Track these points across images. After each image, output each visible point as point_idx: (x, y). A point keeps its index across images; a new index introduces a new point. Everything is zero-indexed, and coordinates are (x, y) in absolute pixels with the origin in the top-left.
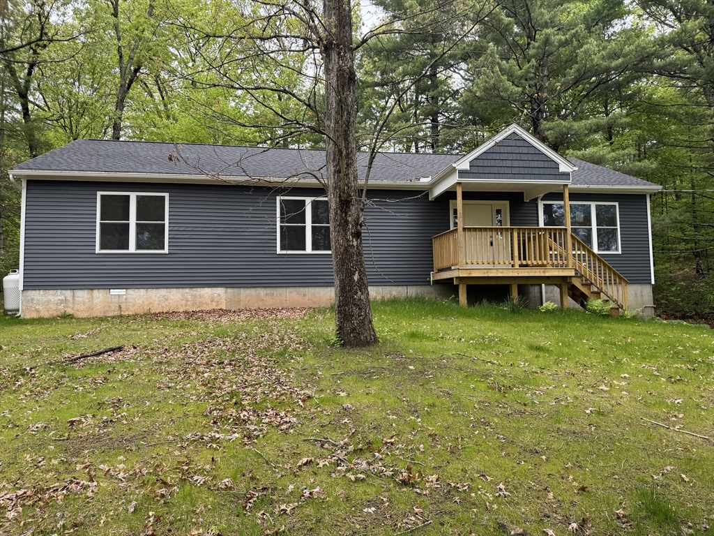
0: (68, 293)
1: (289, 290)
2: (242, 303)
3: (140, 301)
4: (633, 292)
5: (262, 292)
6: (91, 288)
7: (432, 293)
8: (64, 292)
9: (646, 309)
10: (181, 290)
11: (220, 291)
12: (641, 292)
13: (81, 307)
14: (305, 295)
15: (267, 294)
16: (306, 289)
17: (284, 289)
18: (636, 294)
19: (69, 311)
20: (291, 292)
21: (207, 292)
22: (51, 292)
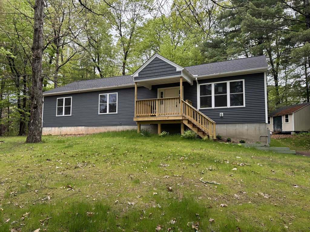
0: (51, 128)
1: (102, 127)
2: (89, 132)
3: (65, 131)
4: (253, 128)
5: (94, 128)
6: (55, 126)
7: (150, 128)
8: (50, 128)
9: (262, 138)
10: (74, 127)
11: (83, 127)
12: (259, 128)
13: (53, 132)
14: (106, 129)
15: (96, 129)
16: (107, 127)
17: (100, 127)
18: (255, 129)
19: (51, 134)
20: (102, 128)
21: (80, 128)
22: (48, 128)
